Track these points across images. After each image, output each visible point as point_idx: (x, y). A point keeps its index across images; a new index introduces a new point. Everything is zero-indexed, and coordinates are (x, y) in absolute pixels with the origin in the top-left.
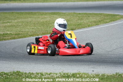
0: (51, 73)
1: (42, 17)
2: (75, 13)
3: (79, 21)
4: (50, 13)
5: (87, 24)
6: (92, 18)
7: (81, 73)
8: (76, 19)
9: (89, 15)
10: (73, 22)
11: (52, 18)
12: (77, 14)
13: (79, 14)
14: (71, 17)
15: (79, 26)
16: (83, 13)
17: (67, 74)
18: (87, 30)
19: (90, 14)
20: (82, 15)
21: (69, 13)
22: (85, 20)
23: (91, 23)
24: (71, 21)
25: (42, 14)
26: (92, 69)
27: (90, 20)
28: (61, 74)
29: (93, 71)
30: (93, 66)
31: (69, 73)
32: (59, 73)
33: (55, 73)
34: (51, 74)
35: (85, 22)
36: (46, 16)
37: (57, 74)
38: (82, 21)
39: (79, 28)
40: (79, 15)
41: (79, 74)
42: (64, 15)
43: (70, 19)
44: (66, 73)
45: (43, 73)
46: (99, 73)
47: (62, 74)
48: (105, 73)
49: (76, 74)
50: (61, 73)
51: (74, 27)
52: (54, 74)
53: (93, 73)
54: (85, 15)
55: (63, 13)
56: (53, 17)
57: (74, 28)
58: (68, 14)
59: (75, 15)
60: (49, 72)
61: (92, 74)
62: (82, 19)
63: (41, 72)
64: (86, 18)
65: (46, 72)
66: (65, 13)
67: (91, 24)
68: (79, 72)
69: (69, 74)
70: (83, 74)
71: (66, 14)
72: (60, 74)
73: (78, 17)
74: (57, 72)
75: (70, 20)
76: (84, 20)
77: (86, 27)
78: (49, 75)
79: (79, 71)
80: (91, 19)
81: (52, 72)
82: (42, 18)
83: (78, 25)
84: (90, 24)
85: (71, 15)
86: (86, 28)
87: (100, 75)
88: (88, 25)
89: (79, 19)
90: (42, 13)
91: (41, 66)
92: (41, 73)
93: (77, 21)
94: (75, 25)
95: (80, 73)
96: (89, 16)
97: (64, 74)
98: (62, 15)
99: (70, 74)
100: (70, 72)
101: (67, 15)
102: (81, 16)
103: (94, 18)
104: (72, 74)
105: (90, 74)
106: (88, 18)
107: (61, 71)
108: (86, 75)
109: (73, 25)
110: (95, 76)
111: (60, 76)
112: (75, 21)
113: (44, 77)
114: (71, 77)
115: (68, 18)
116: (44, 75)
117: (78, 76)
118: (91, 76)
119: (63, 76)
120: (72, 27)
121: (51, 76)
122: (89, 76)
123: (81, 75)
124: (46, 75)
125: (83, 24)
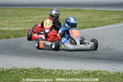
0: (71, 70)
1: (64, 14)
2: (96, 10)
3: (101, 19)
4: (71, 10)
5: (109, 21)
7: (102, 71)
8: (97, 17)
9: (111, 13)
10: (94, 19)
11: (73, 14)
12: (99, 11)
13: (101, 11)
14: (92, 14)
16: (104, 10)
17: (88, 71)
18: (108, 28)
19: (112, 11)
20: (104, 12)
21: (90, 10)
23: (112, 20)
24: (92, 18)
26: (113, 67)
28: (81, 72)
29: (114, 69)
30: (113, 64)
31: (89, 71)
33: (76, 70)
34: (71, 72)
35: (106, 19)
36: (67, 13)
37: (77, 72)
38: (103, 19)
39: (100, 26)
41: (100, 72)
42: (86, 12)
43: (92, 16)
44: (87, 70)
45: (63, 70)
47: (83, 72)
49: (97, 72)
50: (82, 70)
51: (95, 25)
52: (75, 71)
53: (114, 71)
54: (106, 13)
55: (84, 10)
56: (75, 14)
57: (96, 25)
58: (89, 11)
59: (97, 12)
60: (69, 70)
61: (112, 72)
62: (103, 17)
63: (62, 69)
64: (107, 15)
65: (66, 69)
66: (86, 10)
67: (113, 22)
68: (100, 70)
69: (90, 72)
70: (103, 72)
71: (88, 11)
72: (80, 72)
73: (100, 14)
74: (78, 69)
75: (92, 17)
76: (106, 17)
77: (107, 24)
78: (70, 72)
79: (99, 68)
80: (112, 16)
81: (73, 70)
82: (63, 15)
83: (100, 22)
84: (111, 22)
85: (93, 12)
86: (107, 26)
87: (120, 73)
89: (100, 17)
90: (63, 10)
91: (62, 62)
92: (61, 70)
93: (98, 18)
94: (96, 22)
95: (101, 71)
96: (110, 14)
97: (85, 71)
98: (84, 12)
100: (90, 70)
102: (103, 14)
103: (116, 15)
104: (92, 71)
105: (111, 72)
106: (110, 15)
107: (81, 68)
108: (107, 73)
109: (94, 22)
110: (115, 74)
111: (81, 73)
112: (97, 19)
113: (64, 74)
114: (92, 74)
115: (90, 15)
116: (65, 72)
117: (98, 73)
118: (112, 74)
119: (84, 74)
120: (93, 24)
121: (71, 73)
122: (110, 74)
123: (101, 73)
124: (67, 72)
125: (105, 21)
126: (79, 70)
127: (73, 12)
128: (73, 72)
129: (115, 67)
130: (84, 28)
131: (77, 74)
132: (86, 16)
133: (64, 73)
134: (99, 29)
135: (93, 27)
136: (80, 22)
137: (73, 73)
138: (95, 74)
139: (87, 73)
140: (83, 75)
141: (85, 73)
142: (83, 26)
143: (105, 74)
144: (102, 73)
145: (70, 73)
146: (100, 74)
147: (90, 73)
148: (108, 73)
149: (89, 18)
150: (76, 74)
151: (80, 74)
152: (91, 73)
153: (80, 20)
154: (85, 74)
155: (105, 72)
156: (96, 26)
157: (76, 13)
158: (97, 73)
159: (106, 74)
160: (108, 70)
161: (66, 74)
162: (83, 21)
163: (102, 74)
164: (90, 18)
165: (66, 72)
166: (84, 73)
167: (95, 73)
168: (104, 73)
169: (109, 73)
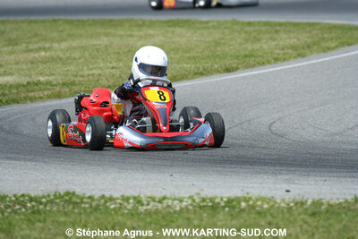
0: (164, 198)
1: (141, 33)
2: (235, 22)
3: (249, 46)
4: (162, 22)
5: (272, 53)
6: (286, 36)
7: (254, 198)
8: (239, 41)
9: (278, 28)
10: (231, 47)
11: (170, 35)
12: (243, 23)
13: (249, 24)
14: (223, 33)
15: (246, 59)
16: (259, 22)
17: (212, 200)
18: (270, 72)
19: (280, 24)
20: (257, 28)
21: (218, 22)
22: (266, 43)
23: (283, 49)
24: (224, 44)
25: (140, 26)
26: (286, 187)
27: (281, 43)
28: (194, 201)
29: (287, 191)
30: (287, 177)
31: (216, 197)
32: (190, 197)
33: (177, 196)
34: (165, 201)
35: (265, 47)
36: (151, 32)
37: (181, 201)
38: (257, 46)
39: (248, 67)
40: (247, 29)
41: (247, 200)
42: (204, 28)
43: (222, 39)
44: (210, 196)
45: (142, 196)
46: (305, 198)
47: (197, 200)
48: (321, 197)
49: (238, 200)
50: (195, 197)
51: (234, 63)
52: (175, 199)
53: (288, 197)
54: (264, 28)
55: (201, 23)
56: (173, 32)
57: (235, 66)
58: (215, 24)
59: (236, 27)
60: (158, 195)
61: (283, 200)
62: (256, 40)
63: (136, 195)
64: (268, 36)
65: (149, 194)
66: (207, 22)
67: (284, 54)
68: (248, 194)
69: (217, 200)
70: (257, 200)
71: (210, 24)
72: (190, 201)
73: (246, 32)
74: (184, 193)
75: (223, 41)
76: (264, 41)
77: (269, 62)
78: (160, 202)
79: (246, 190)
80: (282, 39)
81: (168, 196)
82: (141, 37)
83: (246, 56)
84: (279, 54)
85: (226, 28)
86: (269, 66)
87: (306, 201)
88: (276, 56)
89: (246, 41)
90: (140, 23)
91: (138, 175)
92: (135, 198)
93: (241, 44)
94: (237, 57)
95: (250, 198)
96: (277, 32)
97: (204, 200)
98: (199, 29)
99: (222, 200)
100: (219, 195)
101: (214, 27)
102: (255, 31)
103: (292, 35)
104: (225, 199)
105: (278, 201)
106: (276, 36)
107: (193, 191)
108: (268, 203)
109: (231, 56)
110: (292, 205)
111: (191, 205)
112: (237, 46)
113: (145, 208)
114: (224, 207)
115: (216, 35)
116: (145, 203)
117: (243, 204)
118: (283, 205)
119: (200, 207)
120: (228, 62)
121: (165, 204)
122: (277, 205)
123: (251, 202)
124: (152, 203)
125: (261, 53)
126: (187, 196)
127: (168, 29)
128: (170, 202)
129: (292, 186)
130: (202, 74)
131: (181, 209)
132: (208, 40)
133: (143, 205)
134: (244, 78)
135: (228, 70)
136: (189, 58)
137: (168, 206)
138: (234, 208)
139: (210, 204)
140: (198, 209)
141: (205, 204)
142: (198, 68)
143: (261, 207)
144: (254, 203)
145: (160, 206)
146: (249, 205)
147: (219, 203)
148: (271, 204)
149: (216, 46)
150: (178, 208)
151: (190, 207)
152: (223, 204)
153: (189, 51)
154: (204, 206)
155: (263, 199)
156: (237, 69)
157: (178, 30)
158: (239, 203)
159: (266, 206)
160: (270, 196)
161: (149, 207)
162: (197, 52)
163: (253, 207)
164: (217, 44)
165: (148, 204)
166: (202, 204)
167: (234, 203)
168: (259, 203)
169: (276, 203)
